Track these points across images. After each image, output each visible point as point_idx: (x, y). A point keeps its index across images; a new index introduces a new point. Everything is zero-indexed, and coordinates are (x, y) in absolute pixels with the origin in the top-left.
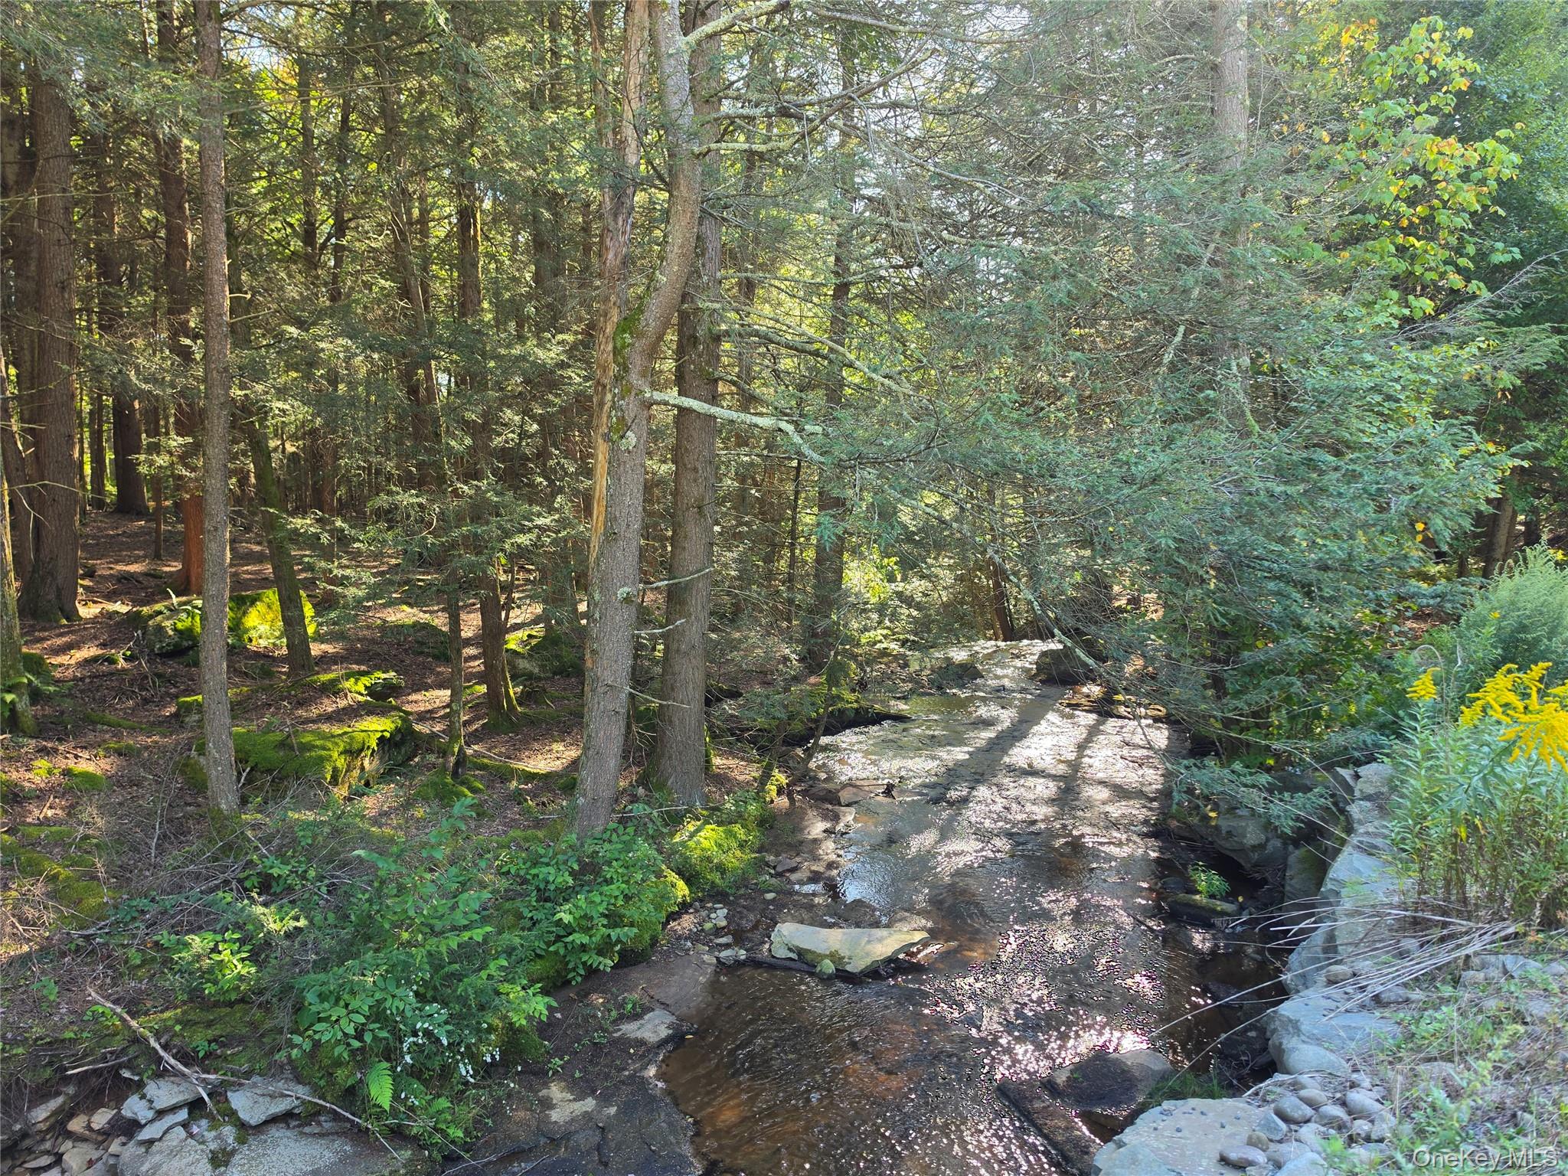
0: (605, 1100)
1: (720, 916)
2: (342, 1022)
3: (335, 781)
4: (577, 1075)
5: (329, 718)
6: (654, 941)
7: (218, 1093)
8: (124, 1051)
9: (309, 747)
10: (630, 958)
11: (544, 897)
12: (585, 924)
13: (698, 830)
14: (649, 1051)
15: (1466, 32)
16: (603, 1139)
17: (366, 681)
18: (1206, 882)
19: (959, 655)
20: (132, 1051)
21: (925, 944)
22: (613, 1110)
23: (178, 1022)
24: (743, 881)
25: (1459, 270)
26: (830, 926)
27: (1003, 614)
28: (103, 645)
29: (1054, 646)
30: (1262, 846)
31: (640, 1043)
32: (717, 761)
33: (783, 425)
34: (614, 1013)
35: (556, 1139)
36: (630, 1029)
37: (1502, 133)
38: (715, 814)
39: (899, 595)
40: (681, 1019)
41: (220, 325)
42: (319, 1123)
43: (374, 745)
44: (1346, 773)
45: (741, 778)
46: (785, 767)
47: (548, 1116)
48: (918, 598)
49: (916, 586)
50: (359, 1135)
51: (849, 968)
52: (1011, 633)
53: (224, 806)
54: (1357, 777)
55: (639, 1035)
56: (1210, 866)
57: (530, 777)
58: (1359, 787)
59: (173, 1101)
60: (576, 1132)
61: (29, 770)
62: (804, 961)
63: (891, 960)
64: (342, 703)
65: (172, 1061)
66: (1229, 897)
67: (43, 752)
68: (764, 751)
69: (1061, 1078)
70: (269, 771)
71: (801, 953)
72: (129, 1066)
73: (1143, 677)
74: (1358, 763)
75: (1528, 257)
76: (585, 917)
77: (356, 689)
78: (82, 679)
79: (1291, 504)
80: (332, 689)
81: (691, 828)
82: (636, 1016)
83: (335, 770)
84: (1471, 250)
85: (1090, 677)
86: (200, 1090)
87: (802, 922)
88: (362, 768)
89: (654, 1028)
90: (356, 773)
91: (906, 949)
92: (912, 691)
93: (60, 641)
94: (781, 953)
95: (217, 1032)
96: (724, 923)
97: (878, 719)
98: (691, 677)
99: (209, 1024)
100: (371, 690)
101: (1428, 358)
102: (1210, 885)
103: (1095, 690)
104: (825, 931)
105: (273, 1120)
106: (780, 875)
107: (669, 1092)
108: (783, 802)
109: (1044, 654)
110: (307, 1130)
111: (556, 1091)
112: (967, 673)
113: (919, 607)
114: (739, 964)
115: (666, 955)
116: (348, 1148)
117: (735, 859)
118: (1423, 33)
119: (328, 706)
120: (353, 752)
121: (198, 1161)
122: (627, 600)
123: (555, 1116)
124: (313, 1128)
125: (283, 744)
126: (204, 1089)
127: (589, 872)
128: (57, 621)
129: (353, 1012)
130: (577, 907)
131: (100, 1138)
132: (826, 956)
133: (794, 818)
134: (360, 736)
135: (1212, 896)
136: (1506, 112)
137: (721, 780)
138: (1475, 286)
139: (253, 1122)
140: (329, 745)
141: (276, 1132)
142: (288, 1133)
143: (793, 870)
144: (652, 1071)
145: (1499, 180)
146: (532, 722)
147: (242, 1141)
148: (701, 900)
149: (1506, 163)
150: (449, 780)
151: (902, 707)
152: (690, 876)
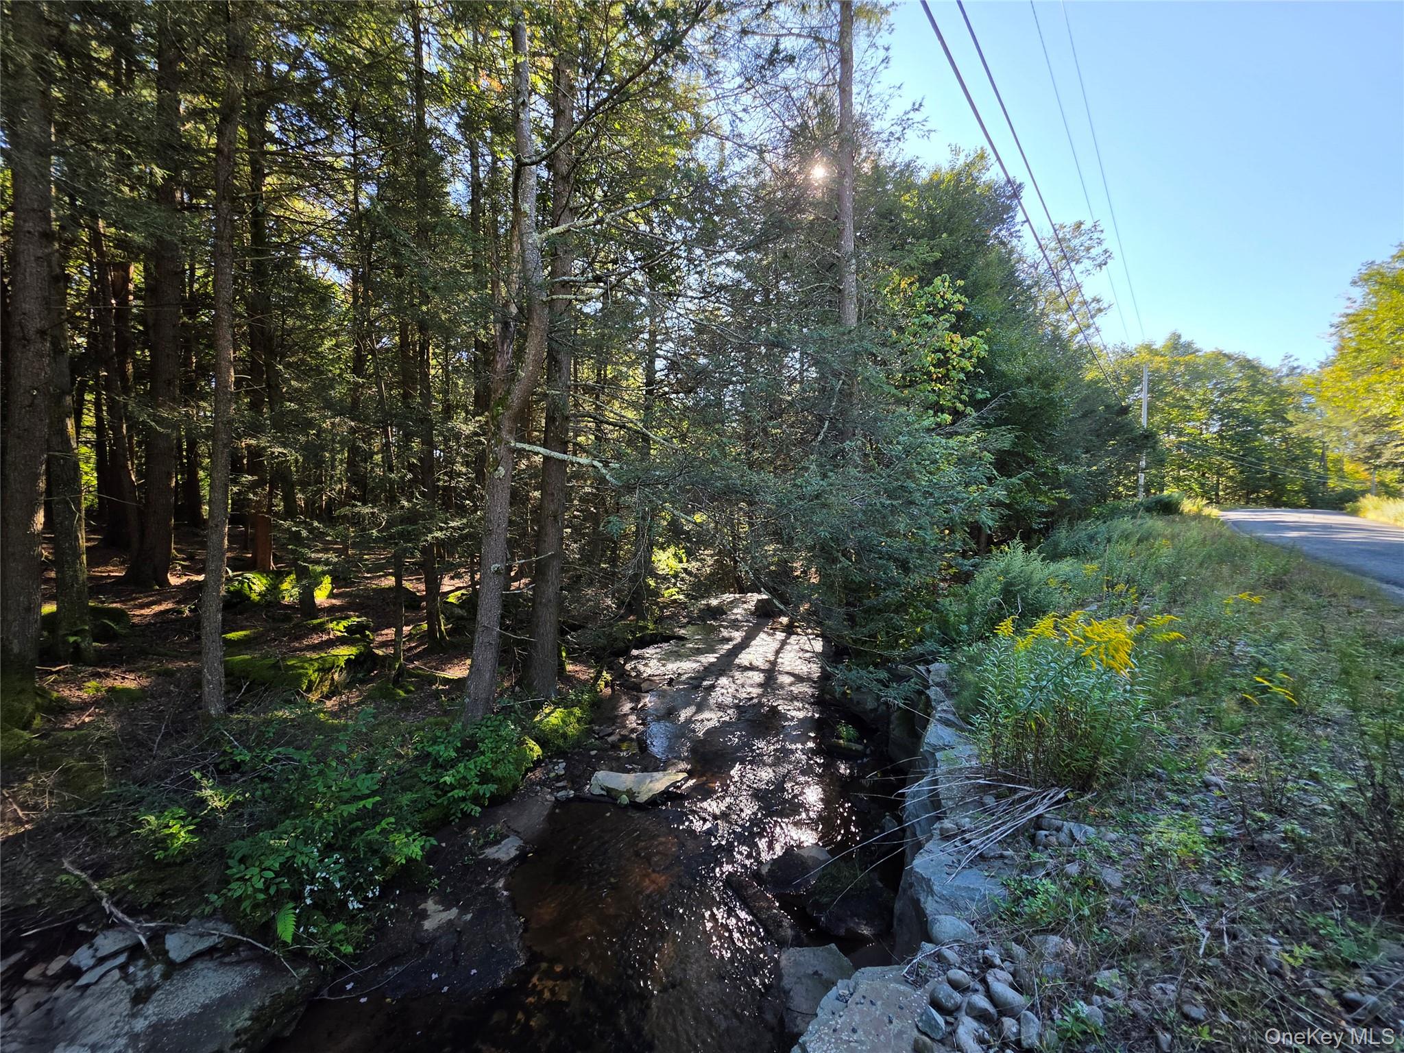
0: (464, 910)
1: (560, 768)
2: (254, 879)
3: (309, 690)
4: (448, 890)
5: (314, 648)
6: (516, 787)
7: (157, 938)
8: (81, 910)
9: (293, 667)
10: (497, 801)
11: (437, 765)
12: (463, 783)
13: (552, 712)
14: (501, 868)
15: (961, 283)
16: (459, 941)
17: (345, 623)
18: (845, 730)
19: (714, 602)
20: (89, 909)
21: (686, 780)
22: (469, 916)
23: (133, 881)
24: (578, 743)
25: (961, 402)
26: (628, 771)
27: (738, 580)
28: (178, 603)
29: (765, 597)
30: (875, 710)
31: (496, 862)
32: (569, 667)
33: (596, 463)
34: (481, 841)
35: (425, 943)
36: (492, 852)
37: (980, 333)
38: (563, 702)
39: (685, 570)
40: (526, 843)
41: (225, 394)
42: (238, 953)
43: (343, 664)
44: (921, 668)
45: (583, 677)
46: (610, 669)
47: (422, 926)
48: (694, 571)
49: (694, 566)
50: (267, 961)
51: (637, 800)
52: (743, 590)
53: (213, 712)
54: (929, 671)
55: (496, 856)
56: (847, 724)
57: (446, 681)
58: (932, 679)
59: (116, 948)
60: (440, 937)
61: (80, 689)
62: (611, 795)
63: (663, 793)
64: (325, 637)
65: (120, 915)
66: (858, 741)
67: (97, 675)
68: (598, 660)
69: (765, 870)
70: (263, 684)
71: (609, 790)
72: (85, 920)
73: (808, 612)
74: (928, 662)
75: (994, 396)
76: (464, 778)
77: (338, 628)
78: (154, 625)
79: (894, 510)
80: (321, 628)
81: (547, 711)
82: (496, 842)
83: (310, 681)
84: (966, 391)
85: (782, 613)
86: (141, 937)
87: (611, 770)
88: (333, 679)
89: (506, 851)
90: (327, 683)
91: (674, 785)
92: (689, 623)
93: (146, 600)
94: (597, 791)
95: (166, 887)
96: (563, 772)
97: (667, 639)
98: (548, 620)
99: (160, 881)
100: (348, 629)
101: (952, 442)
102: (848, 733)
103: (785, 620)
104: (624, 776)
105: (199, 955)
106: (601, 738)
107: (509, 898)
108: (609, 691)
109: (759, 601)
110: (227, 960)
111: (430, 905)
112: (718, 612)
113: (696, 576)
114: (569, 800)
115: (523, 796)
116: (257, 972)
117: (573, 729)
118: (939, 283)
119: (316, 639)
120: (325, 670)
121: (121, 1001)
122: (497, 572)
123: (428, 925)
124: (233, 958)
125: (275, 666)
126: (144, 935)
127: (469, 748)
128: (151, 587)
129: (265, 869)
130: (458, 772)
131: (52, 982)
132: (623, 793)
133: (614, 701)
134: (330, 659)
135: (849, 740)
136: (980, 325)
137: (569, 679)
138: (969, 410)
139: (178, 960)
140: (306, 665)
141: (199, 965)
142: (210, 965)
143: (610, 735)
144: (501, 884)
145: (978, 357)
146: (454, 646)
147: (166, 976)
148: (550, 757)
149: (982, 349)
150: (391, 686)
151: (682, 632)
152: (542, 742)
